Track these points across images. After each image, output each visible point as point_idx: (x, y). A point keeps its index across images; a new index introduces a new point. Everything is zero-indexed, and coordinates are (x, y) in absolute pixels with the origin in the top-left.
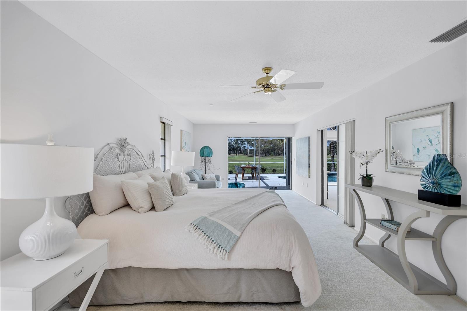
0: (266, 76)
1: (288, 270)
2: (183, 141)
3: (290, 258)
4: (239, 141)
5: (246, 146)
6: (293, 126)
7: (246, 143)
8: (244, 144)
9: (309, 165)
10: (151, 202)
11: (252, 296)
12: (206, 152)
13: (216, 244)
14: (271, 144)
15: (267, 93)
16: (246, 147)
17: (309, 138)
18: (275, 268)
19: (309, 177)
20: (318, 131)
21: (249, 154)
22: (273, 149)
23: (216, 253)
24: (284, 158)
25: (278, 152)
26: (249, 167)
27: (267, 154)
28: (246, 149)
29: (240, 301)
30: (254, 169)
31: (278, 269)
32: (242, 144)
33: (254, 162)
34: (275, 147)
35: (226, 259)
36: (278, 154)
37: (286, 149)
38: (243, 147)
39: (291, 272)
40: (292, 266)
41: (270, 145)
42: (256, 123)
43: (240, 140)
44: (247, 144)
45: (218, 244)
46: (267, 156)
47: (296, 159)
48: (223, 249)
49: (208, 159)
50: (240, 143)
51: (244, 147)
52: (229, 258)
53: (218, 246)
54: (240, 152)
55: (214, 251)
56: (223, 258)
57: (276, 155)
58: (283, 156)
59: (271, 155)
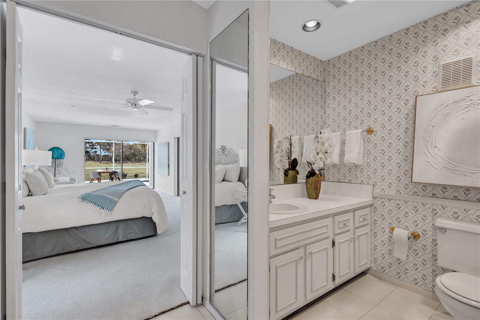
0: (133, 98)
1: (149, 216)
2: (27, 140)
3: (151, 209)
4: (88, 145)
5: (97, 151)
6: (155, 133)
7: (98, 147)
8: (96, 148)
9: (169, 165)
10: (28, 189)
11: (127, 236)
12: (56, 153)
13: (101, 207)
14: (131, 149)
15: (134, 109)
16: (98, 153)
17: (168, 143)
18: (142, 216)
19: (169, 175)
20: (175, 138)
21: (102, 161)
22: (134, 155)
23: (101, 213)
24: (146, 165)
25: (139, 159)
26: (107, 171)
27: (126, 161)
28: (98, 155)
29: (118, 241)
30: (113, 174)
31: (144, 218)
32: (92, 149)
33: (113, 167)
34: (136, 153)
35: (109, 215)
36: (140, 161)
37: (148, 155)
38: (94, 152)
39: (151, 217)
40: (152, 213)
41: (129, 150)
42: (118, 126)
43: (89, 143)
44: (99, 149)
45: (102, 207)
46: (126, 162)
47: (157, 160)
48: (106, 209)
49: (58, 161)
50: (89, 146)
51: (96, 152)
52: (111, 215)
53: (102, 208)
54: (89, 158)
55: (99, 211)
56: (107, 215)
57: (137, 162)
58: (146, 162)
59: (132, 161)
